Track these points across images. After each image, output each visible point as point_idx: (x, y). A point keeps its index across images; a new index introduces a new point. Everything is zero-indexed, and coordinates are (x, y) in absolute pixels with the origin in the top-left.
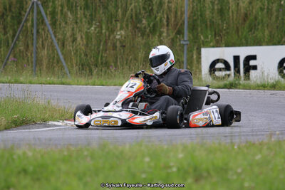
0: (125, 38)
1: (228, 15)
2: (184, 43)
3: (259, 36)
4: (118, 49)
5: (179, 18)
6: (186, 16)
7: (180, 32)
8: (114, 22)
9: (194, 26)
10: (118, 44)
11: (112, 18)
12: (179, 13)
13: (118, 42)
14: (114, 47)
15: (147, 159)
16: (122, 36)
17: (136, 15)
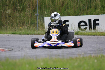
0: (10, 13)
1: (56, 2)
2: (37, 15)
3: (69, 11)
4: (7, 18)
5: (34, 4)
6: (37, 3)
7: (35, 10)
8: (5, 6)
9: (41, 7)
10: (7, 16)
11: (4, 4)
12: (34, 2)
13: (7, 15)
14: (6, 17)
15: (27, 66)
16: (9, 12)
17: (15, 3)
